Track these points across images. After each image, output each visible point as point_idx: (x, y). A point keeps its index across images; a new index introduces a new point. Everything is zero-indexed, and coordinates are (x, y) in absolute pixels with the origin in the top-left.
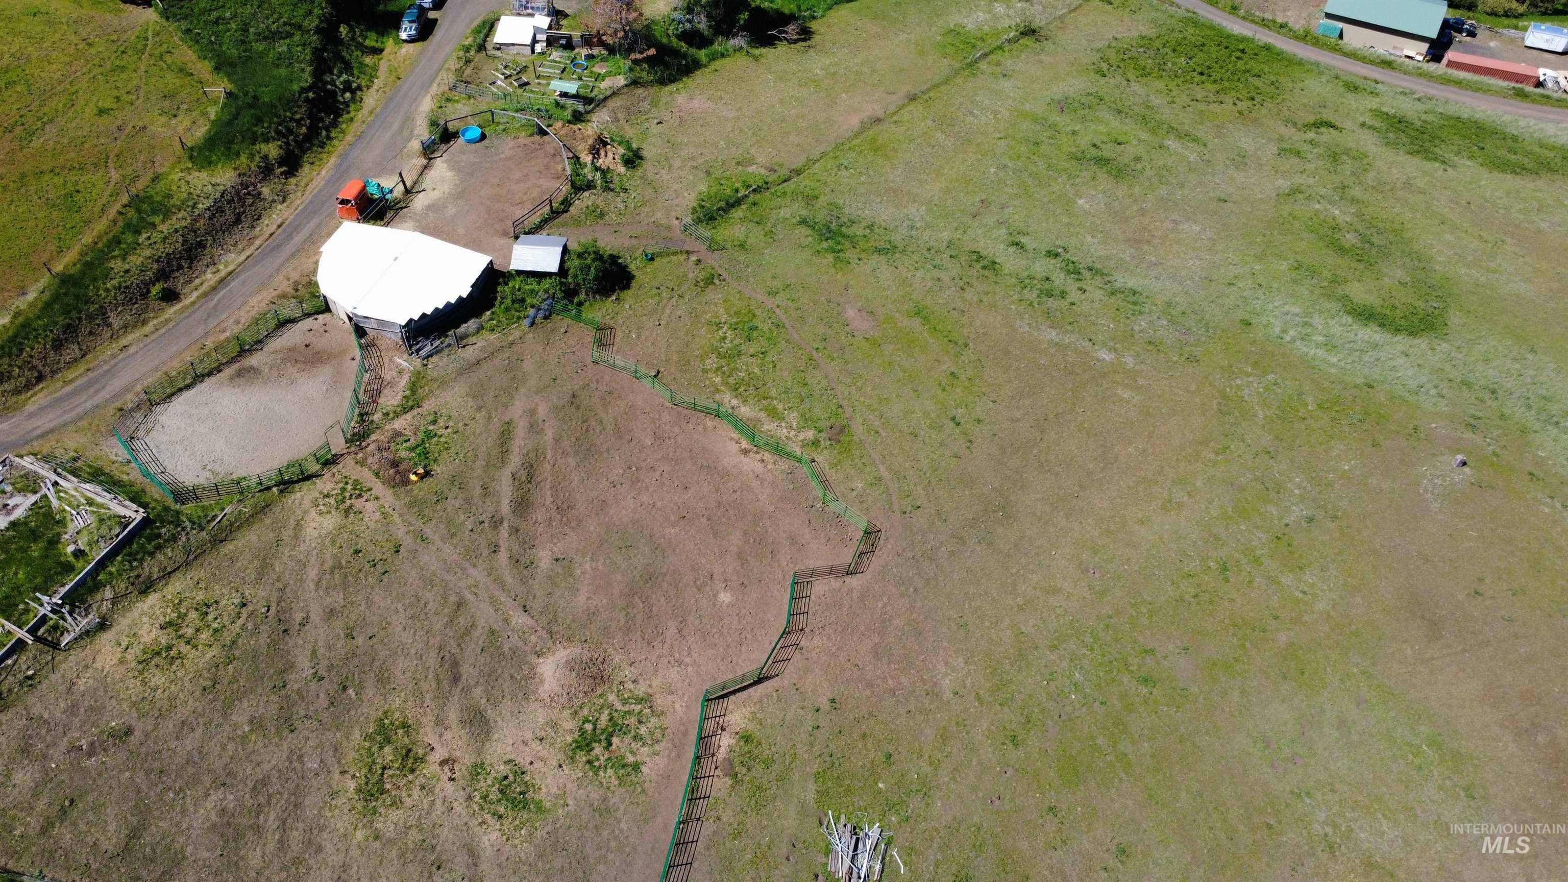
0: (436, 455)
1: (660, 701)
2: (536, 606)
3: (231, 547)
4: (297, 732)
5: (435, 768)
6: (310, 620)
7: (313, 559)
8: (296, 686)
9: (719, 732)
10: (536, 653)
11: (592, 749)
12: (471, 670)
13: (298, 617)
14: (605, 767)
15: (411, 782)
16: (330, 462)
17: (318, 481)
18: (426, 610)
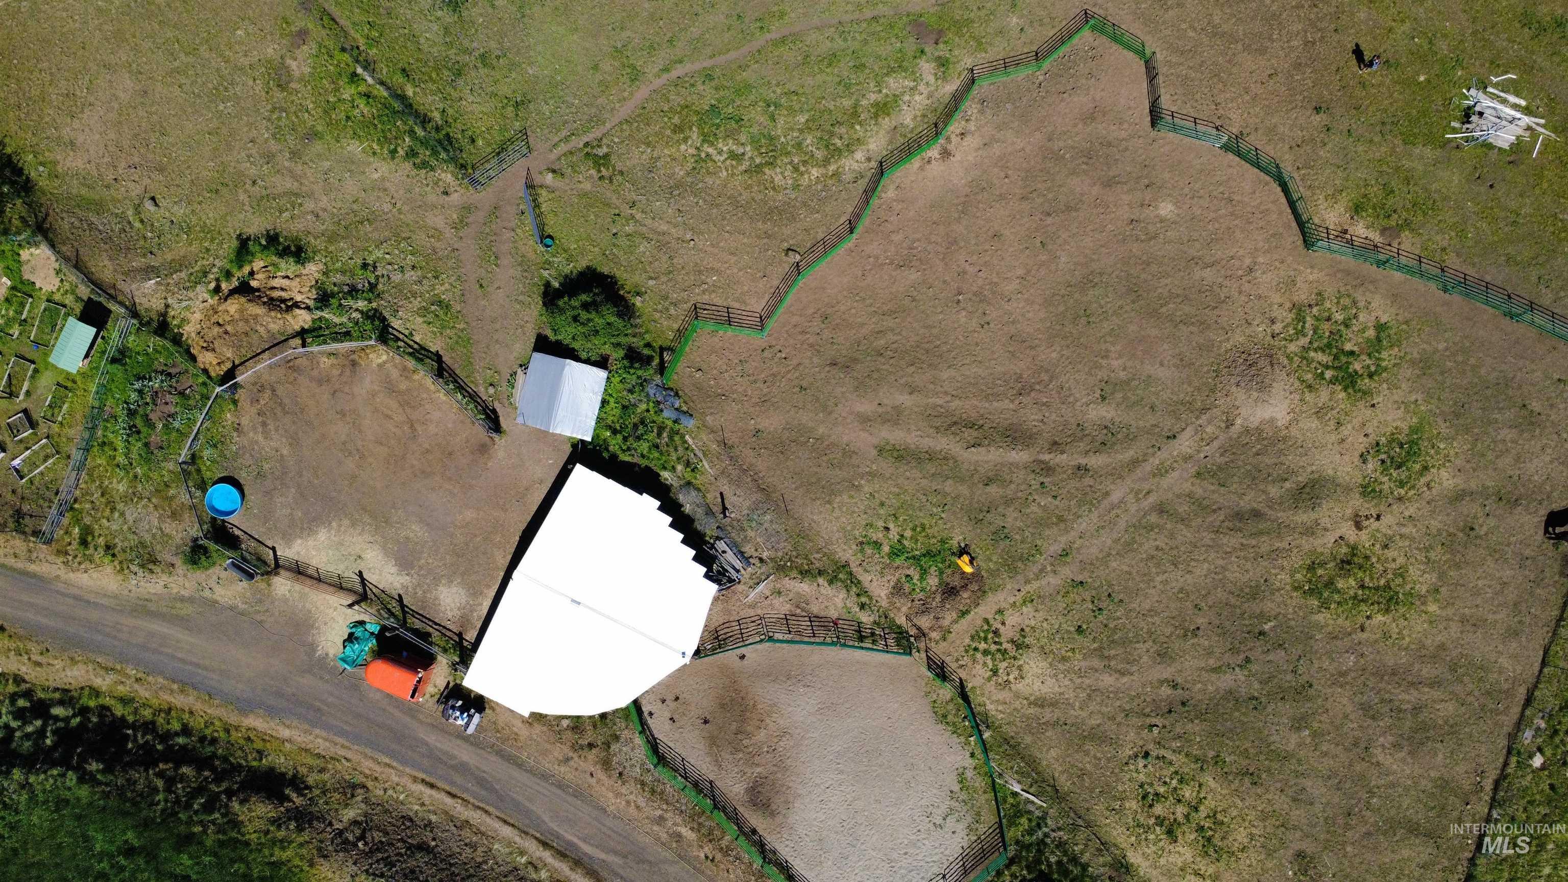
0: (933, 541)
1: (1302, 295)
2: (1168, 424)
3: (1063, 778)
4: (1310, 680)
5: (1364, 536)
6: (1170, 678)
7: (1087, 681)
8: (1256, 686)
9: (1348, 237)
10: (1227, 427)
11: (1356, 372)
12: (1247, 498)
13: (1166, 691)
14: (1379, 359)
15: (1379, 559)
16: (941, 672)
17: (970, 686)
18: (1167, 548)
